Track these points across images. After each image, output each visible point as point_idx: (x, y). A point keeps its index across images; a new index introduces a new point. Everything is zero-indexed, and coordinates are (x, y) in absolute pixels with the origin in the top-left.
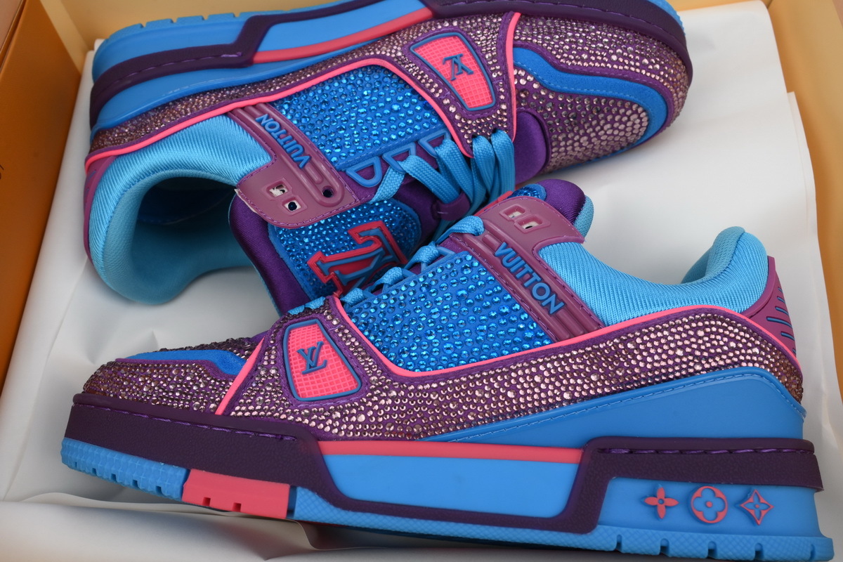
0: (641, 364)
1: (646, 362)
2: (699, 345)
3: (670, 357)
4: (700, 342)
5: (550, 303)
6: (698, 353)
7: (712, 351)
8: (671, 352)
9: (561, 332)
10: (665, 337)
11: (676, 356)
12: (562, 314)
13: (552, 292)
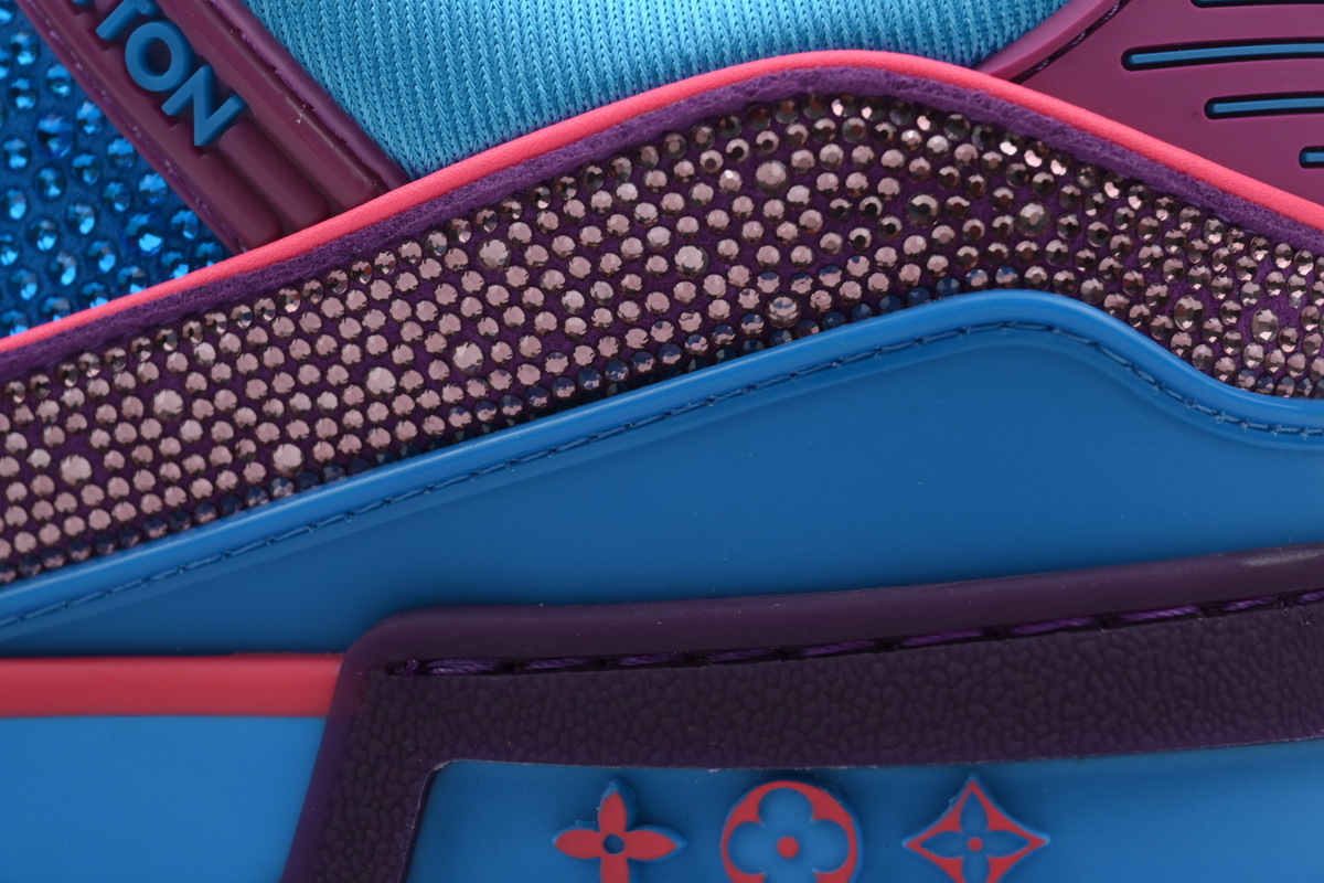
0: (546, 321)
1: (562, 314)
2: (770, 225)
3: (653, 283)
4: (774, 207)
5: (188, 107)
6: (770, 254)
7: (832, 239)
8: (657, 264)
9: (238, 217)
10: (626, 208)
11: (674, 275)
12: (235, 147)
13: (195, 62)
